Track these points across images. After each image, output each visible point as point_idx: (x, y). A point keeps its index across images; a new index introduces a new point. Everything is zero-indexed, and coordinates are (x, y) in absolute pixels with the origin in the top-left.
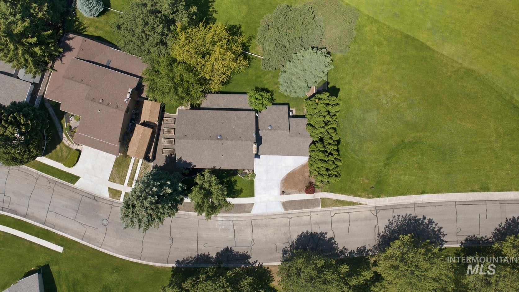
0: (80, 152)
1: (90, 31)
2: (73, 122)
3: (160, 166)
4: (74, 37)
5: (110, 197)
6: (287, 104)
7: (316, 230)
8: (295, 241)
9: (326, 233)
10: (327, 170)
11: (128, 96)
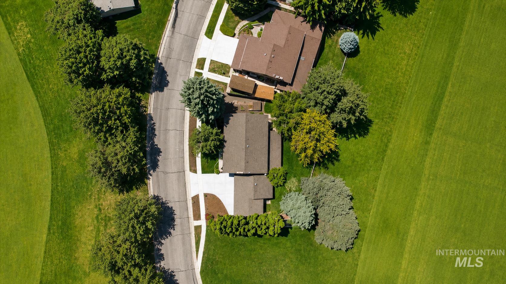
0: (234, 36)
1: (328, 42)
2: (256, 30)
3: (224, 100)
4: (322, 31)
5: (198, 59)
6: (274, 197)
7: (177, 222)
8: (168, 205)
9: (174, 230)
10: (225, 227)
11: (277, 77)
